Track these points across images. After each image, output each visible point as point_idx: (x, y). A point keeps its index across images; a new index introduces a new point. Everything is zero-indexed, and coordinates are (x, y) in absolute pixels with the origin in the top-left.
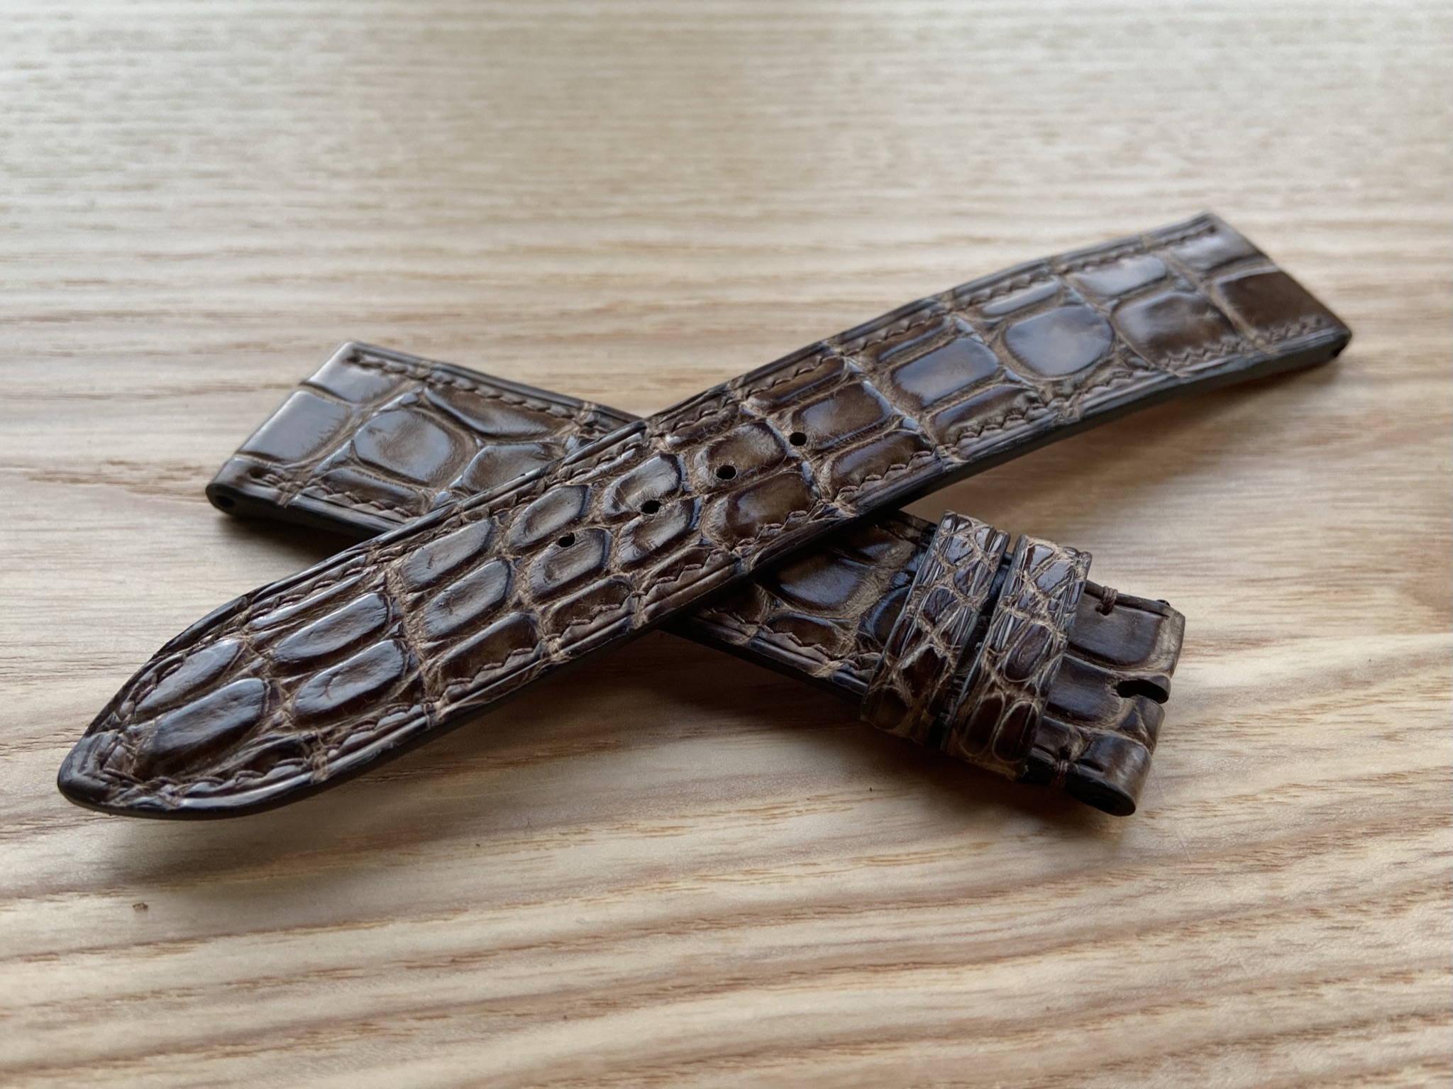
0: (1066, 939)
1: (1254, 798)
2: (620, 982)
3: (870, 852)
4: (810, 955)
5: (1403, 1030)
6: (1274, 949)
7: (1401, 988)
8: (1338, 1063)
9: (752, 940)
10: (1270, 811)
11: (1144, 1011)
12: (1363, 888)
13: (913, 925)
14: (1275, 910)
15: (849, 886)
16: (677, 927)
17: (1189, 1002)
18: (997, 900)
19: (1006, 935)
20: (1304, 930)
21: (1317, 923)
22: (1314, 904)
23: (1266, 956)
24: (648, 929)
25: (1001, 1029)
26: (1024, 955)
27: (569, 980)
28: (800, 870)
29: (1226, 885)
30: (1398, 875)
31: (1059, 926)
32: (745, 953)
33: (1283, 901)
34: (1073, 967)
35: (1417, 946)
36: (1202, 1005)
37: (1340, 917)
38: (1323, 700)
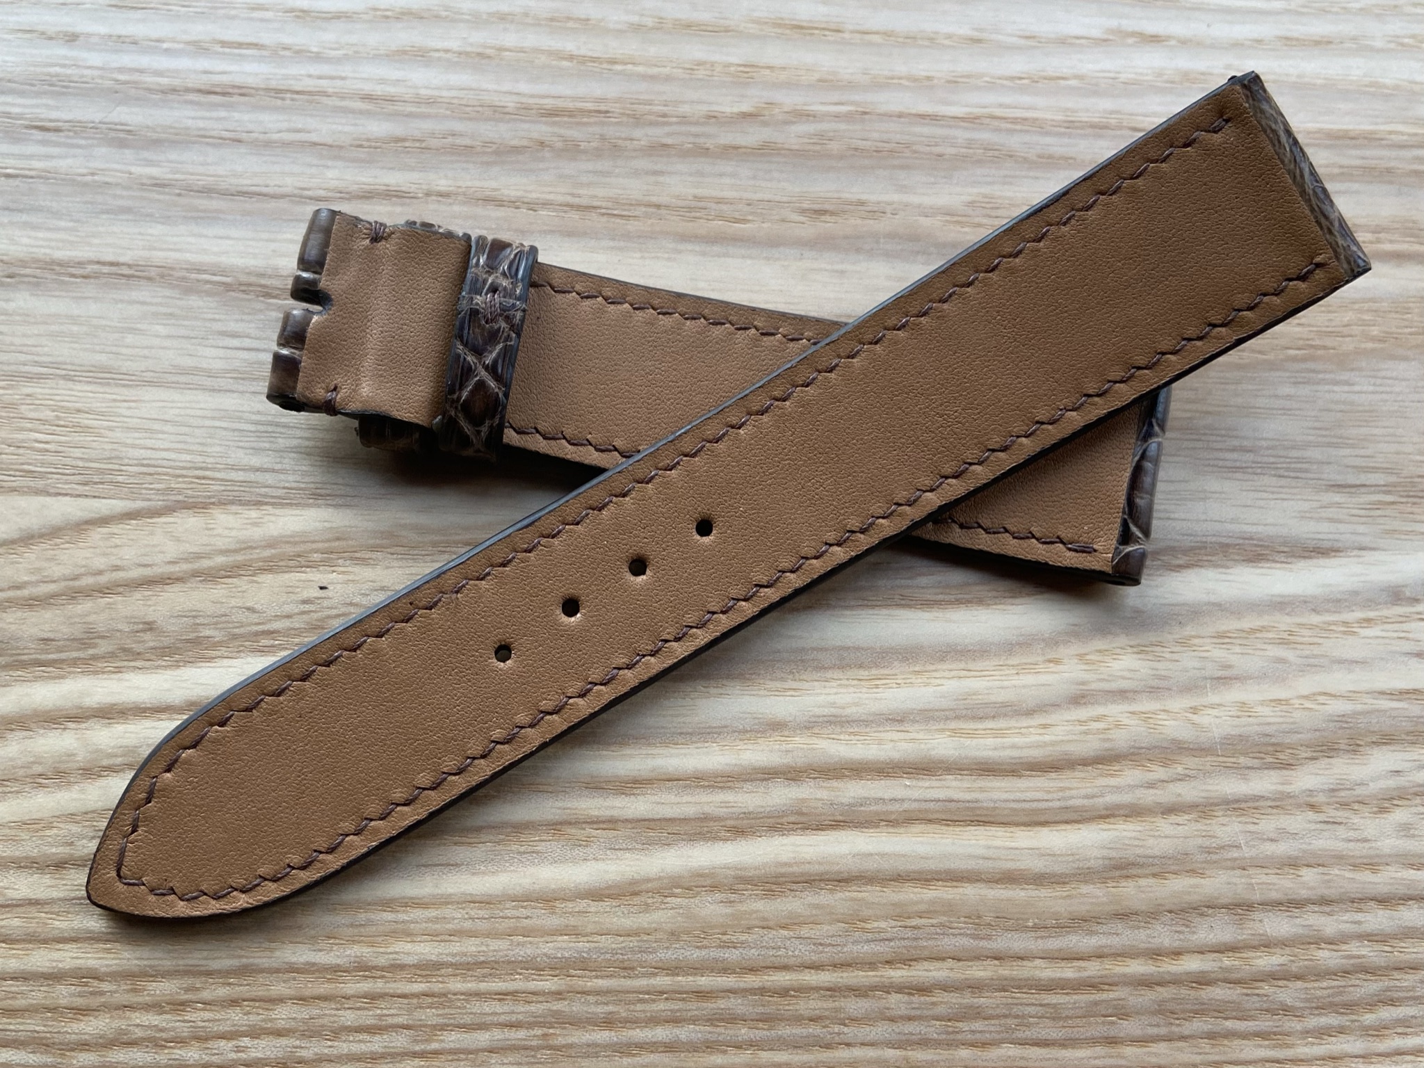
0: (1104, 812)
1: (1286, 702)
2: (747, 815)
3: (953, 725)
4: (896, 807)
5: (1360, 910)
6: (1272, 835)
7: (1366, 876)
8: (1301, 931)
9: (852, 791)
10: (1298, 715)
11: (1154, 875)
12: (1359, 791)
13: (982, 790)
14: (1280, 803)
15: (933, 753)
16: (792, 774)
17: (1192, 872)
18: (1053, 775)
19: (1057, 804)
20: (1298, 821)
21: (1311, 815)
22: (1312, 800)
23: (1264, 840)
24: (768, 775)
25: (1040, 879)
26: (1067, 822)
27: (707, 809)
28: (896, 736)
29: (1245, 778)
30: (1392, 783)
31: (1100, 801)
32: (845, 801)
33: (1289, 796)
34: (1105, 835)
35: (1390, 844)
36: (1202, 875)
37: (1333, 813)
38: (1371, 614)
